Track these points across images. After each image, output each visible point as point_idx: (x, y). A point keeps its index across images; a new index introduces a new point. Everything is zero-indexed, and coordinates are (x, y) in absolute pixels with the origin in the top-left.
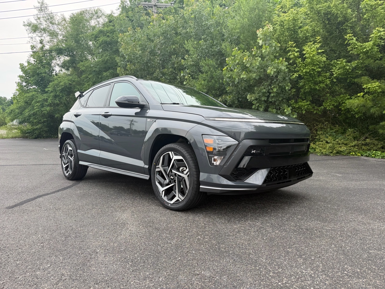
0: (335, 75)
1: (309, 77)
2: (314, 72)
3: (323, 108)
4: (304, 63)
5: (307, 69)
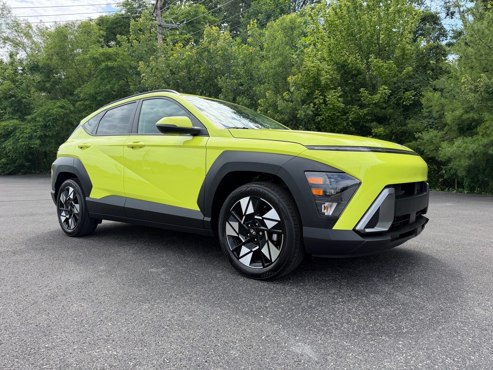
0: (350, 119)
1: (330, 120)
2: (335, 116)
4: (326, 108)
5: (329, 113)
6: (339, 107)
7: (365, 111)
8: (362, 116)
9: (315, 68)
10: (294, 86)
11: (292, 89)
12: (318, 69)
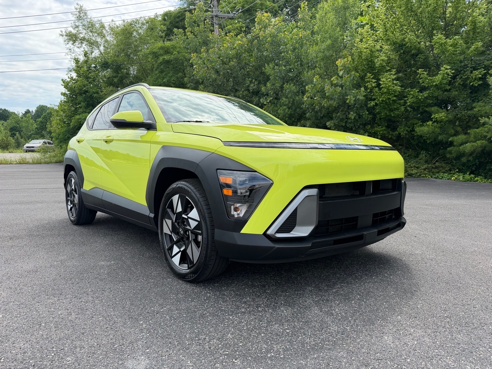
0: (409, 104)
1: (385, 105)
2: (390, 100)
3: (397, 133)
4: (380, 93)
5: (383, 98)
6: (395, 91)
7: (426, 94)
8: (422, 100)
9: (368, 50)
10: (342, 69)
11: (341, 73)
12: (371, 51)
